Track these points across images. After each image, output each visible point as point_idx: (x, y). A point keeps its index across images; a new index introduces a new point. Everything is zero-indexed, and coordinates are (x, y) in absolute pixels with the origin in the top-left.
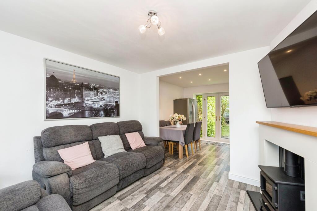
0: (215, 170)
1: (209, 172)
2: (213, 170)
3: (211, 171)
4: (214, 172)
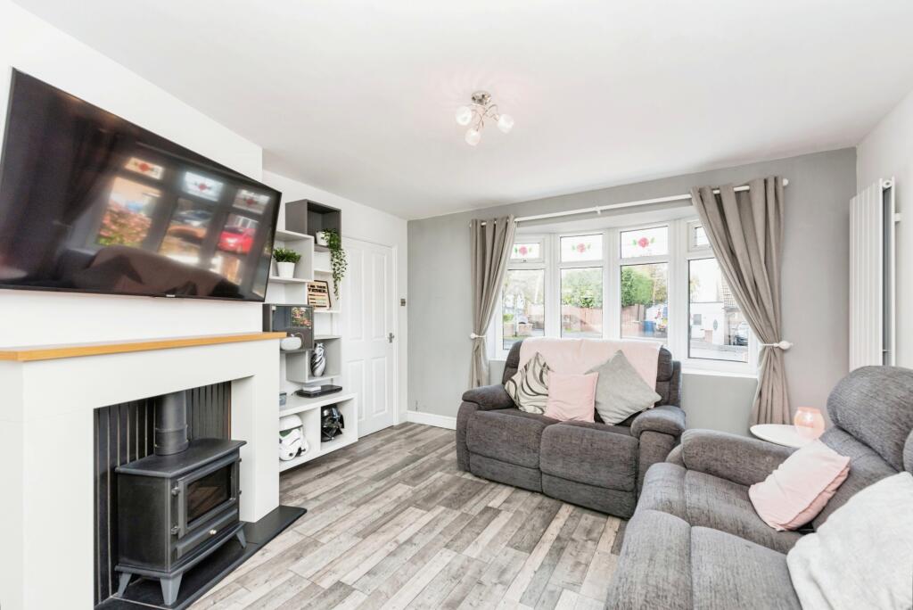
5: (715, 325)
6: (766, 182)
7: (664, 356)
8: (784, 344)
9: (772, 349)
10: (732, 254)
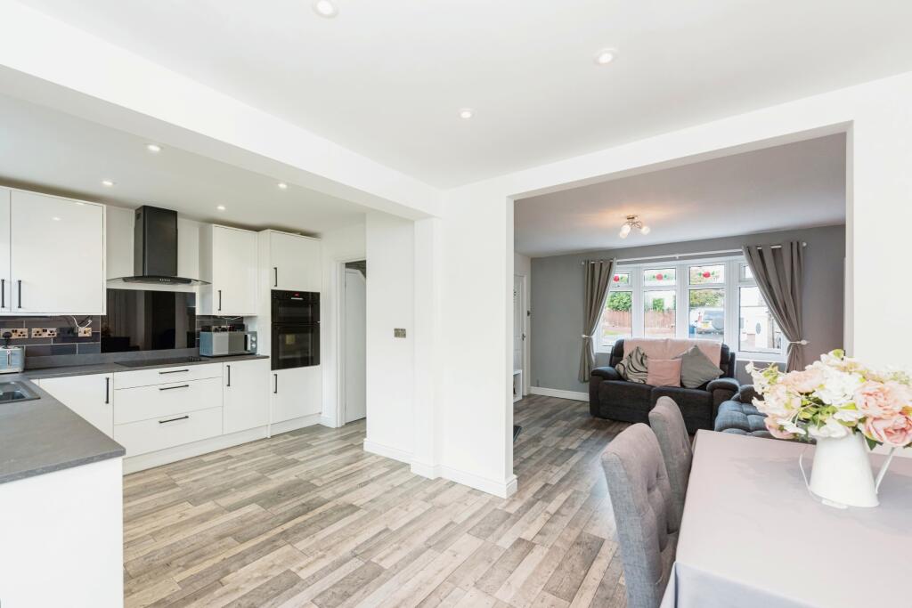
0: (542, 516)
1: (564, 511)
2: (548, 517)
3: (558, 512)
4: (547, 509)
5: (758, 329)
6: (792, 244)
7: (724, 350)
8: (804, 342)
9: (796, 346)
10: (769, 286)
